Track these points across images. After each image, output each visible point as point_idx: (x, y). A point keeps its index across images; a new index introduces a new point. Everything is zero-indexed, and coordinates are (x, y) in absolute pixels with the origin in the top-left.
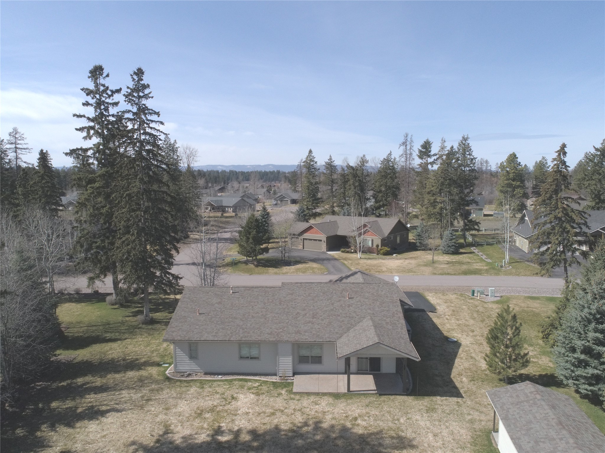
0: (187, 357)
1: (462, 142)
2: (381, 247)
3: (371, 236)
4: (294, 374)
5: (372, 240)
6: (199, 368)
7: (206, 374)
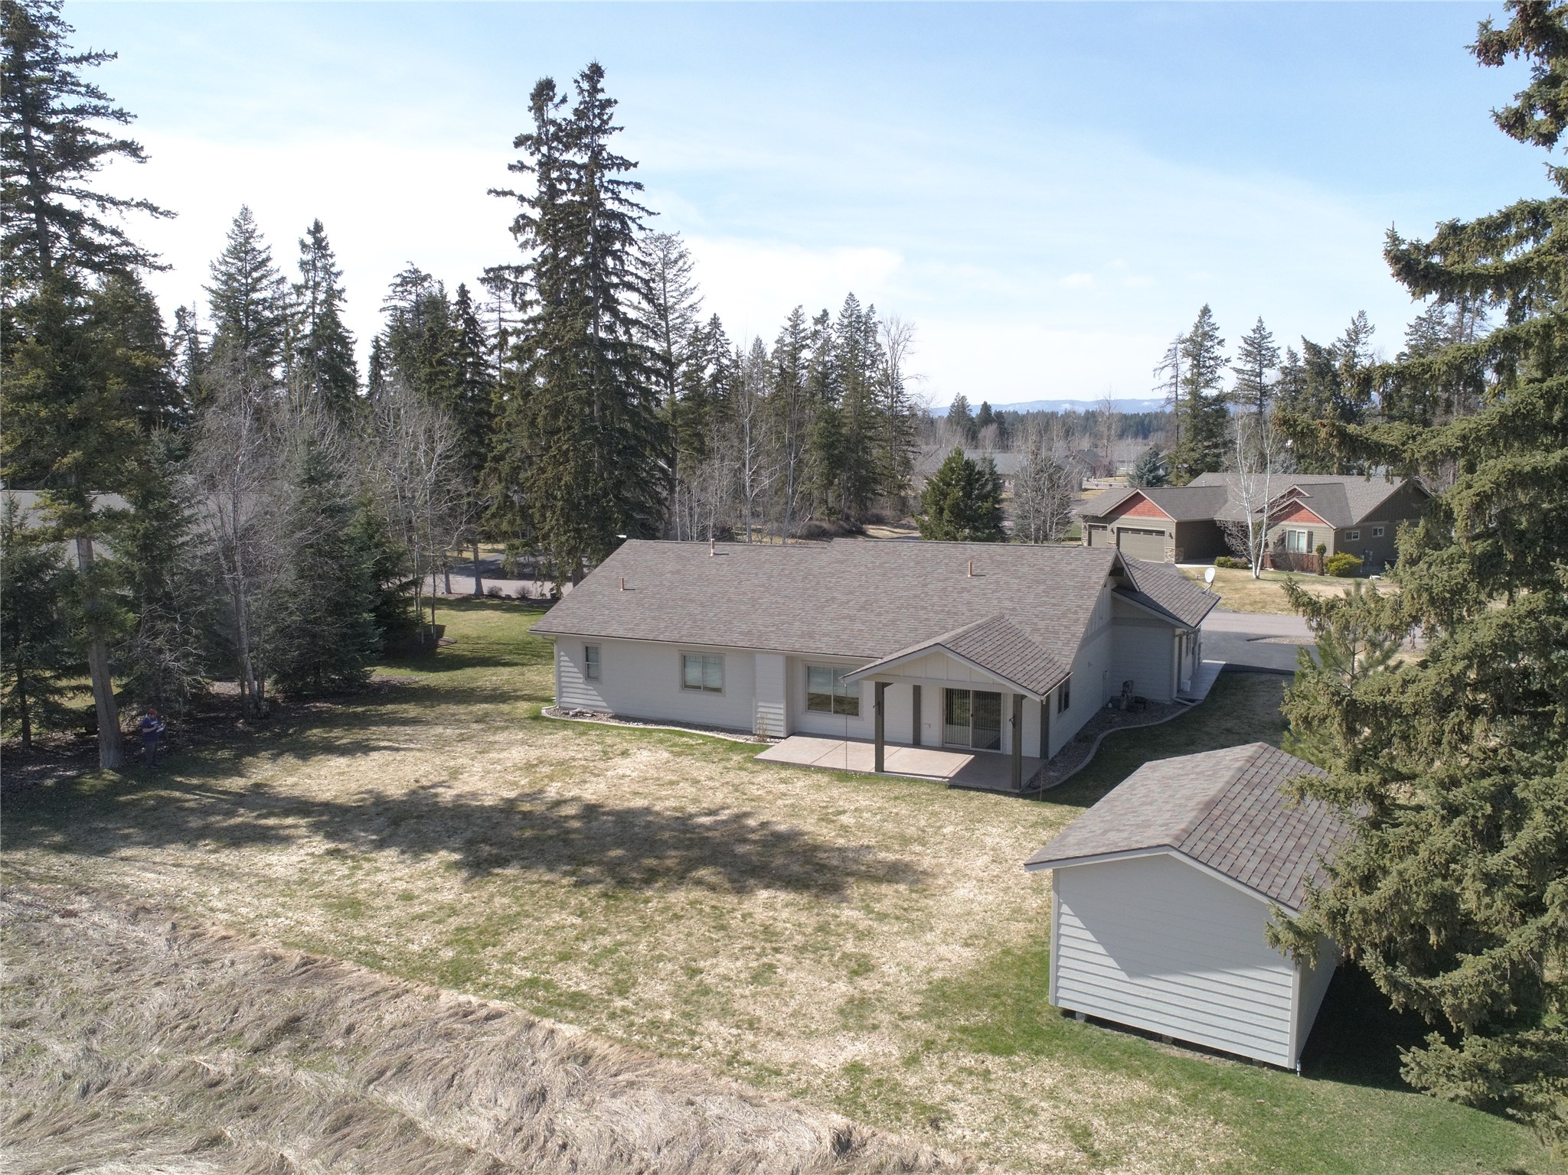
0: (580, 675)
2: (1335, 553)
3: (1308, 521)
4: (789, 732)
5: (1310, 535)
6: (602, 705)
7: (615, 716)
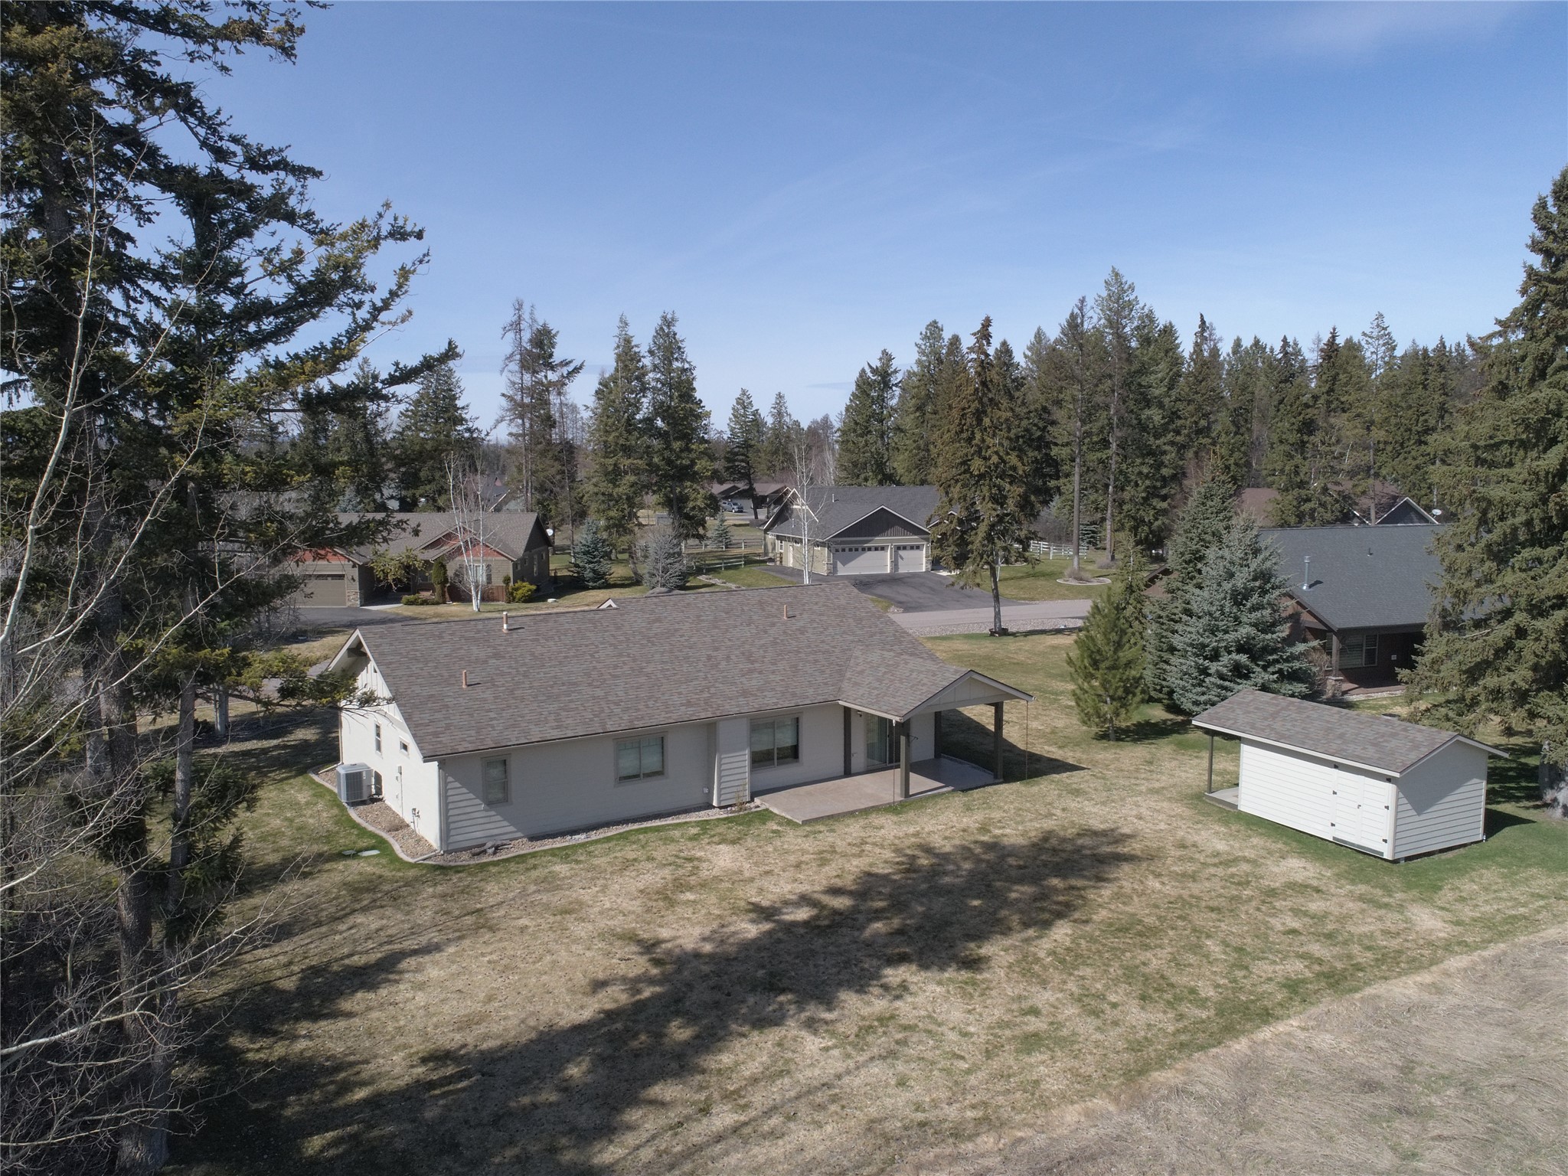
0: (478, 801)
1: (662, 329)
2: (515, 582)
3: (485, 555)
4: (754, 795)
5: (489, 567)
6: (512, 829)
7: (533, 838)
